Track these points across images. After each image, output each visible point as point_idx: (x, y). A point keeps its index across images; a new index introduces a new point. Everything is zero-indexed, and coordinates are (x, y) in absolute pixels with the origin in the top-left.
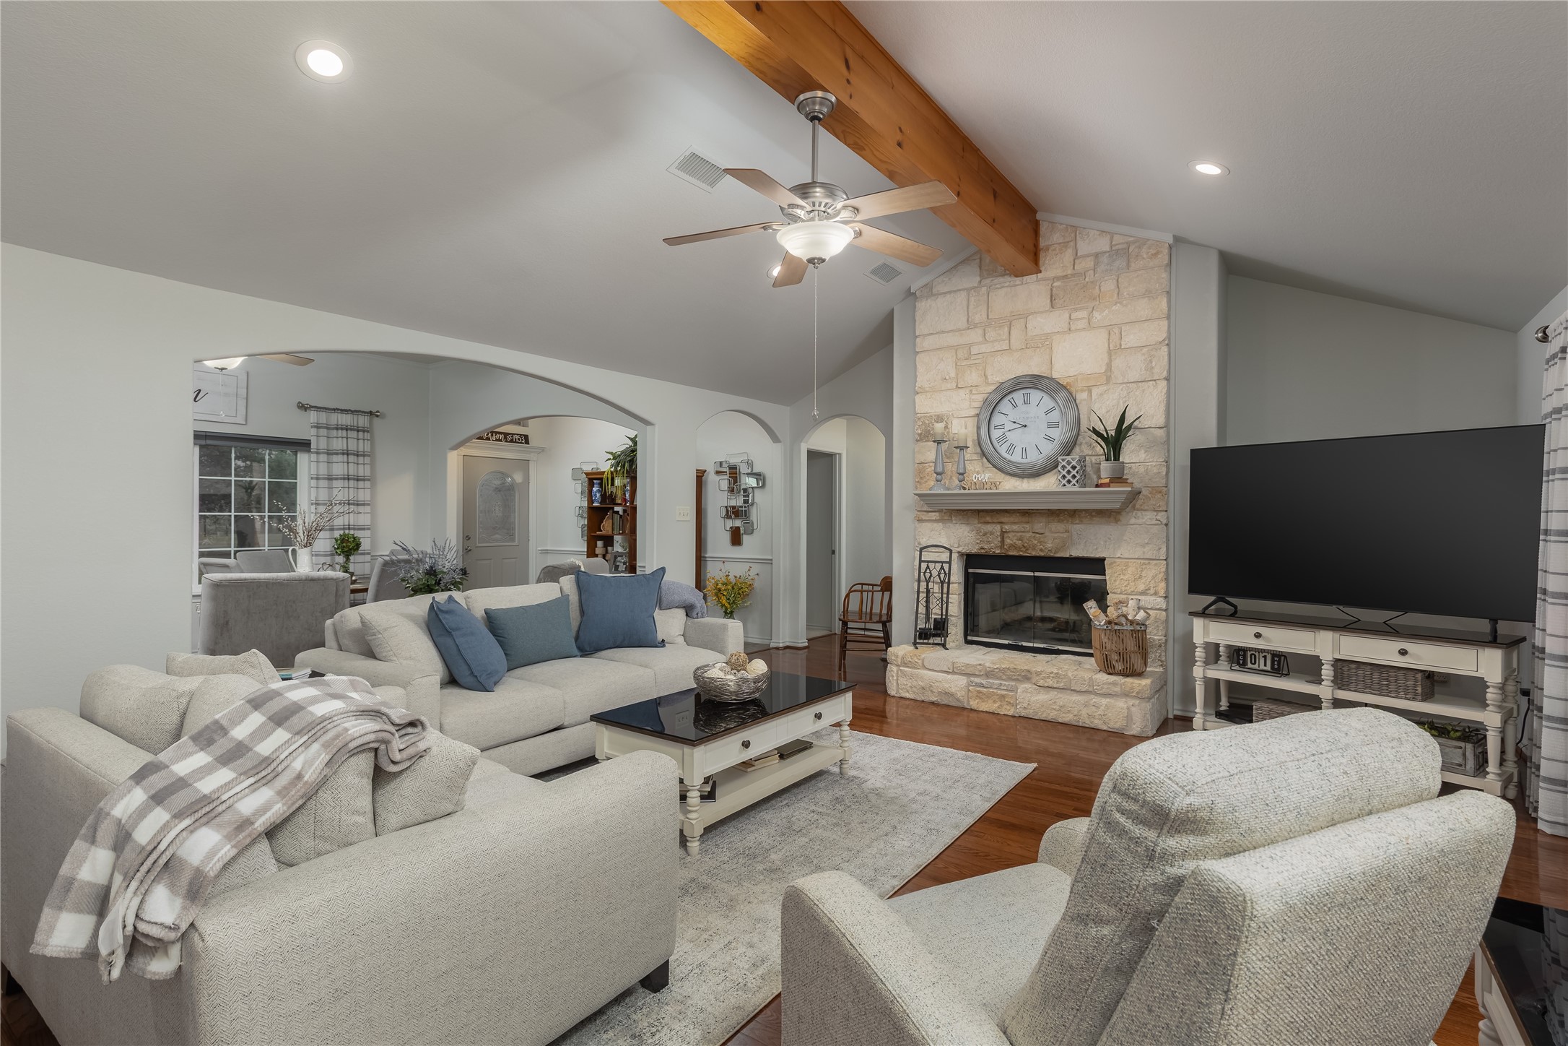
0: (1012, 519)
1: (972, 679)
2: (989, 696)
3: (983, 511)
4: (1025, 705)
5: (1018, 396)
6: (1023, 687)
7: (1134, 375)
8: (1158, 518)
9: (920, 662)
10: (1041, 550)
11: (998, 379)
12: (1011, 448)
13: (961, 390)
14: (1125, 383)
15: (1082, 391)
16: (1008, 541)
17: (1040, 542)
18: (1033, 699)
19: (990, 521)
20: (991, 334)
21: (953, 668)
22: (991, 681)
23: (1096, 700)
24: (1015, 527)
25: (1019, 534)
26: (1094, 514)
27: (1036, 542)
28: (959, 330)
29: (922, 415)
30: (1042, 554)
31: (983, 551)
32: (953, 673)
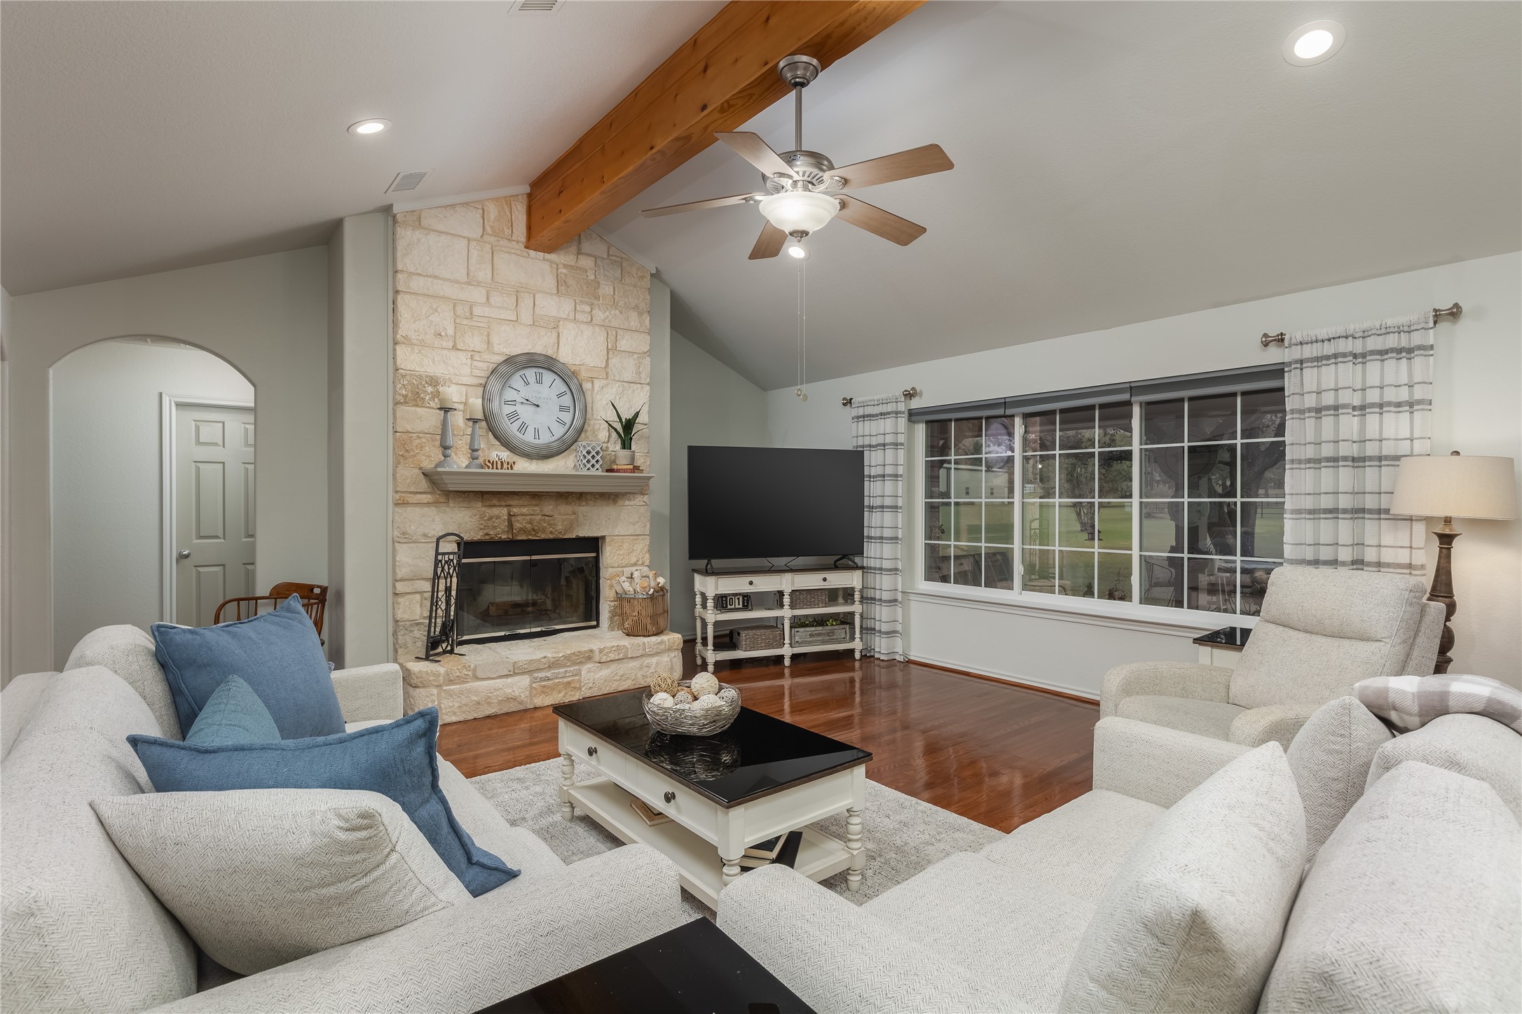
0: (521, 502)
1: (536, 675)
2: (552, 688)
3: (487, 493)
4: (590, 685)
5: (530, 373)
6: (585, 669)
7: (628, 376)
8: (645, 500)
9: (470, 673)
10: (551, 533)
11: (504, 350)
12: (523, 428)
13: (460, 354)
14: (620, 381)
15: (587, 381)
16: (517, 525)
17: (550, 525)
18: (597, 676)
19: (497, 504)
20: (496, 299)
21: (514, 668)
22: (556, 671)
23: (647, 661)
24: (525, 510)
25: (528, 518)
26: (597, 496)
27: (545, 525)
28: (457, 282)
29: (408, 372)
30: (551, 537)
31: (487, 537)
32: (515, 674)
